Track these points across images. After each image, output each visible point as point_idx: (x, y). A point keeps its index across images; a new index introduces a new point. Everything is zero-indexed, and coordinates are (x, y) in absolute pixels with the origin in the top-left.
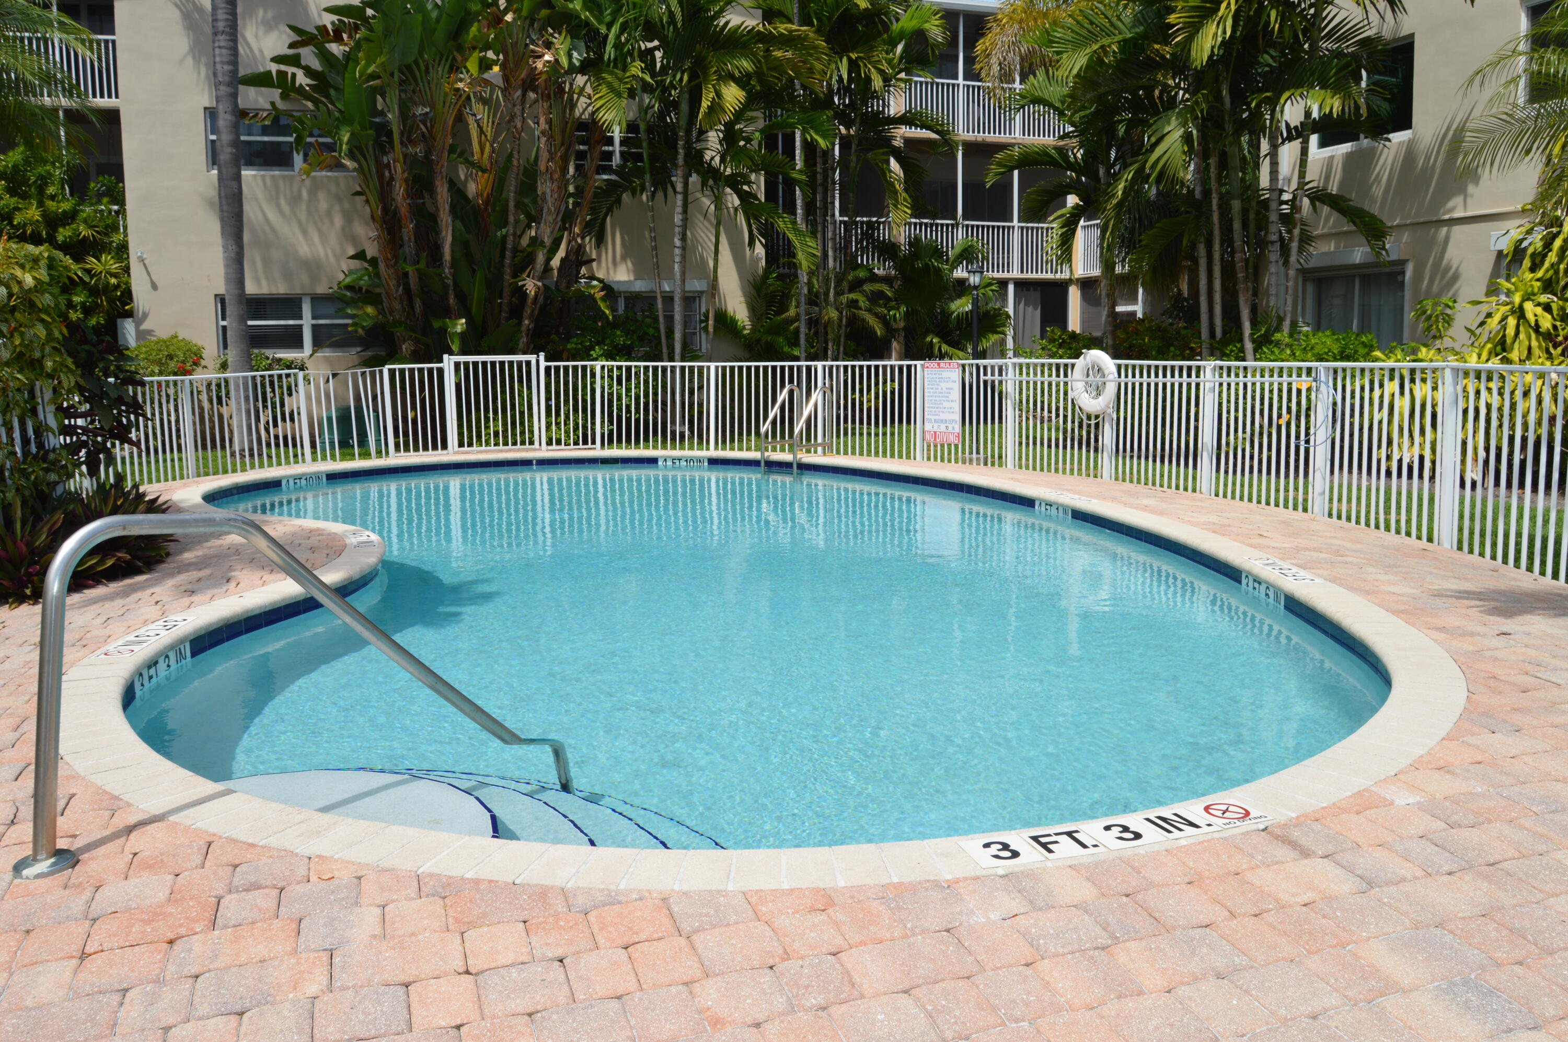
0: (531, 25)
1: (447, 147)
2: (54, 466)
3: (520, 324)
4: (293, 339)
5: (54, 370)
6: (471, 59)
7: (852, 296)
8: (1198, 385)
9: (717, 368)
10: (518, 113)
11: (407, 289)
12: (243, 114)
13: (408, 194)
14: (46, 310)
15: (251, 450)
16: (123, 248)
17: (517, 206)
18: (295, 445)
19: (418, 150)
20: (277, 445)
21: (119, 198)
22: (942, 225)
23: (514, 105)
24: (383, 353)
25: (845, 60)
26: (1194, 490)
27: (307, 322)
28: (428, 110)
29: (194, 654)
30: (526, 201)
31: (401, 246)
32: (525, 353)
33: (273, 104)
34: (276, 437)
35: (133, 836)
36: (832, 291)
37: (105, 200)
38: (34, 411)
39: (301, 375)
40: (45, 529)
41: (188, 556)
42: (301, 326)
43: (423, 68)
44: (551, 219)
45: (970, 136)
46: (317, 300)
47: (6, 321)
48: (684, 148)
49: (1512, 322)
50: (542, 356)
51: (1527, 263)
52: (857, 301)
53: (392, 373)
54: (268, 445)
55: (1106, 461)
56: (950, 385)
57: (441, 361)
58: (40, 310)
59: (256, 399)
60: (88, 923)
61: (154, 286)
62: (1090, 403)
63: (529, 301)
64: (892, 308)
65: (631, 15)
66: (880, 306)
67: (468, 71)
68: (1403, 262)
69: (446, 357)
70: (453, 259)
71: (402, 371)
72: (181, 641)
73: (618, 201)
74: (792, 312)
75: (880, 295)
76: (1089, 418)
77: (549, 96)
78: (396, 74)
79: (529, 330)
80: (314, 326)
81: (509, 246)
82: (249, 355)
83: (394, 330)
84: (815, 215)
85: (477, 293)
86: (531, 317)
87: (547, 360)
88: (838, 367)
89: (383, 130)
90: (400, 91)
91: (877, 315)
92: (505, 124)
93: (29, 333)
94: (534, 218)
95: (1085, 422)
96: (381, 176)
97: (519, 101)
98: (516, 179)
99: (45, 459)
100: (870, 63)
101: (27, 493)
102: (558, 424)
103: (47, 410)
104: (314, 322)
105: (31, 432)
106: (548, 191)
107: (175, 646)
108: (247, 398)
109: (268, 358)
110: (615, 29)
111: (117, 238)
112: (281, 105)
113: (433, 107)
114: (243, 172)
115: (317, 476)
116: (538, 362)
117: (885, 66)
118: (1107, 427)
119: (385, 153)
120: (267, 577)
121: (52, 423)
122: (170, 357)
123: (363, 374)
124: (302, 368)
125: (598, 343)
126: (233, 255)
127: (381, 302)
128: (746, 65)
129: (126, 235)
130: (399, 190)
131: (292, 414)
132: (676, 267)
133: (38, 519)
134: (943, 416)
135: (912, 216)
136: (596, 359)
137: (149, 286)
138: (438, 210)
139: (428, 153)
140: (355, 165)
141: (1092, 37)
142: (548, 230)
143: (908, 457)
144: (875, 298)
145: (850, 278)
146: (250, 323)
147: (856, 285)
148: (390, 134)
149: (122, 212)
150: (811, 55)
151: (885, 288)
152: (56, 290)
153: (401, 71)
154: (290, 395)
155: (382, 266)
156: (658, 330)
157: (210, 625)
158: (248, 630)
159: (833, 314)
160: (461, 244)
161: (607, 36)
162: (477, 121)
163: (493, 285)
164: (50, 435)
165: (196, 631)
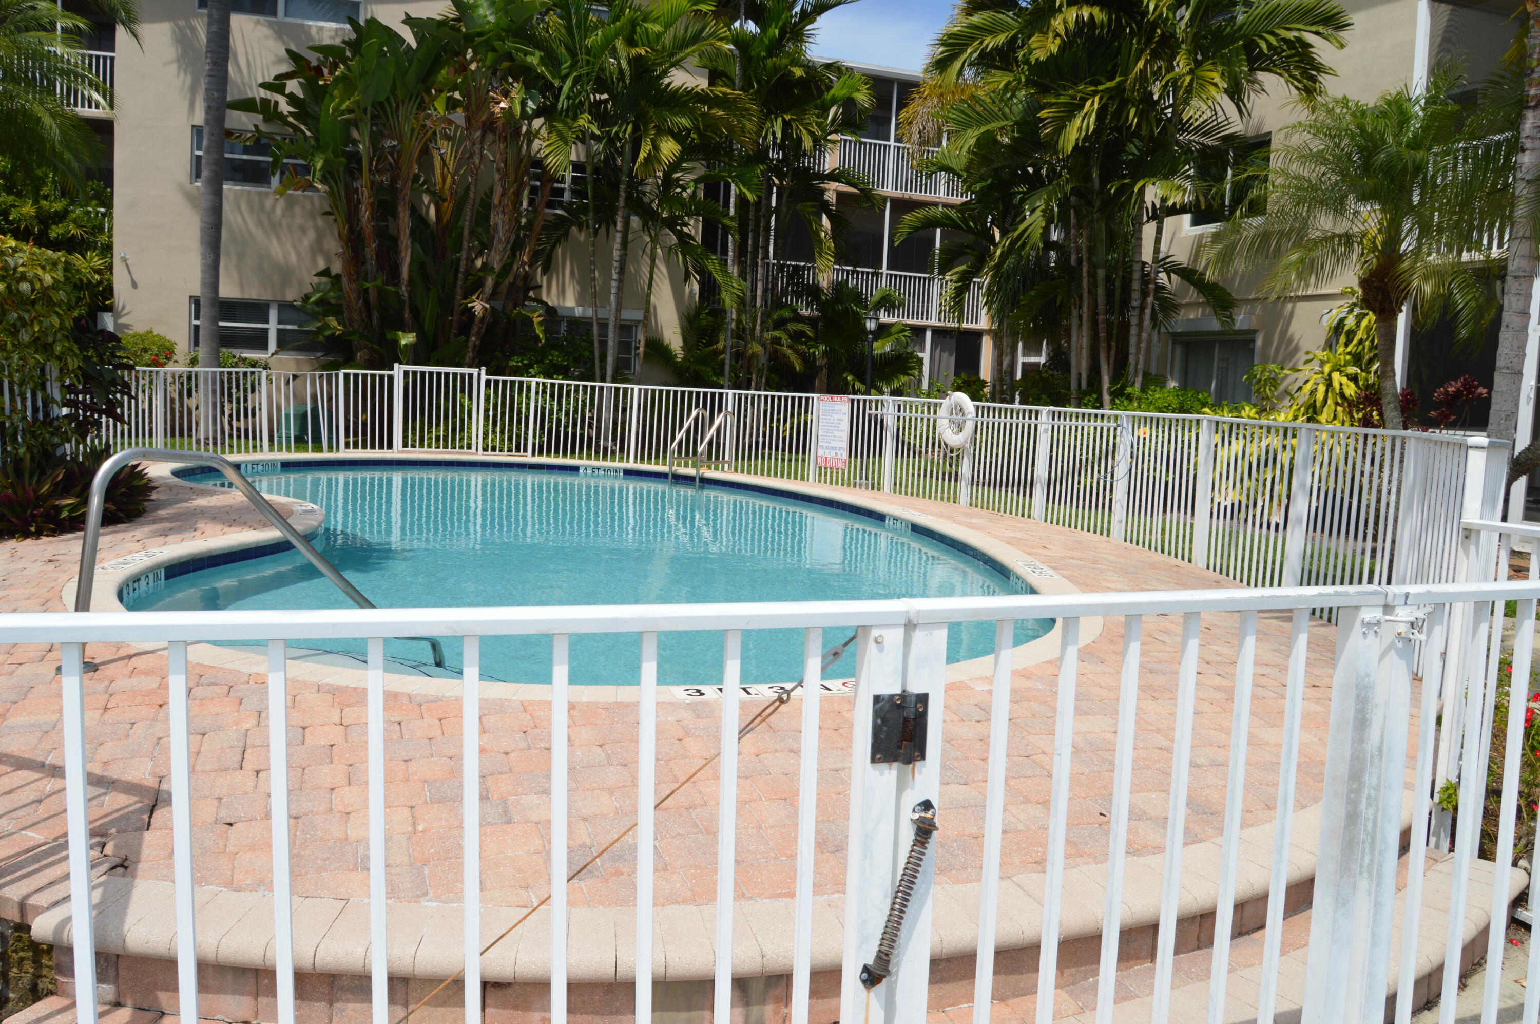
0: (494, 73)
1: (411, 177)
2: (56, 432)
3: (467, 341)
4: (259, 341)
5: (62, 353)
6: (439, 99)
7: (777, 333)
8: (1036, 426)
9: (640, 390)
10: (477, 151)
11: (367, 303)
12: (229, 133)
13: (373, 217)
14: (59, 304)
15: (215, 439)
16: (107, 249)
17: (472, 233)
18: (254, 438)
19: (385, 178)
20: (239, 437)
21: (107, 201)
22: (863, 273)
23: (474, 144)
24: (341, 359)
25: (780, 120)
26: (1029, 517)
27: (273, 327)
28: (395, 143)
29: (167, 578)
30: (479, 230)
31: (364, 263)
32: (470, 366)
33: (256, 126)
34: (239, 430)
35: (133, 659)
36: (758, 327)
37: (94, 202)
38: (43, 387)
39: (264, 373)
40: (49, 481)
41: (162, 513)
42: (267, 329)
43: (394, 105)
44: (501, 247)
45: (898, 194)
46: (285, 307)
47: (28, 311)
48: (626, 191)
49: (1322, 388)
50: (483, 369)
51: (1343, 339)
52: (780, 339)
53: (347, 376)
54: (231, 436)
55: (964, 489)
56: (841, 417)
57: (392, 369)
58: (55, 304)
59: (222, 394)
60: (107, 696)
61: (134, 285)
62: (952, 438)
63: (477, 320)
64: (812, 347)
65: (584, 71)
66: (802, 343)
67: (436, 110)
68: (1253, 332)
69: (396, 365)
70: (410, 276)
71: (356, 376)
72: (158, 566)
73: (566, 234)
74: (720, 345)
75: (802, 334)
76: (952, 452)
77: (506, 138)
78: (369, 108)
79: (475, 346)
80: (279, 330)
81: (462, 269)
82: (218, 352)
83: (352, 338)
84: (746, 256)
85: (429, 310)
86: (477, 334)
87: (487, 374)
88: (759, 396)
89: (355, 158)
90: (372, 125)
91: (796, 352)
92: (465, 159)
93: (46, 322)
94: (486, 246)
95: (949, 455)
96: (349, 200)
97: (478, 140)
98: (472, 210)
99: (51, 423)
100: (802, 124)
101: (35, 450)
102: (494, 432)
103: (54, 385)
104: (281, 327)
105: (40, 403)
106: (500, 222)
107: (153, 569)
108: (214, 392)
109: (234, 357)
110: (569, 82)
111: (102, 239)
112: (263, 128)
113: (401, 141)
114: (225, 187)
115: (272, 463)
116: (479, 375)
117: (815, 128)
118: (965, 459)
119: (355, 179)
120: (226, 529)
121: (57, 396)
122: (145, 350)
123: (321, 376)
124: (266, 367)
125: (537, 362)
126: (210, 262)
127: (342, 313)
128: (685, 122)
129: (111, 236)
130: (365, 213)
131: (253, 410)
132: (613, 298)
133: (43, 473)
134: (834, 444)
135: (835, 263)
136: (534, 376)
137: (130, 284)
138: (399, 233)
139: (394, 181)
140: (326, 188)
141: (981, 120)
142: (498, 257)
143: (802, 478)
144: (797, 336)
145: (775, 317)
146: (221, 324)
147: (780, 324)
148: (359, 162)
149: (109, 214)
150: (743, 117)
151: (806, 328)
152: (69, 289)
153: (373, 106)
154: (253, 391)
155: (345, 280)
156: (592, 352)
157: (181, 557)
158: (210, 566)
159: (757, 348)
160: (419, 266)
161: (561, 88)
162: (441, 155)
163: (446, 304)
164: (55, 406)
165: (170, 560)
